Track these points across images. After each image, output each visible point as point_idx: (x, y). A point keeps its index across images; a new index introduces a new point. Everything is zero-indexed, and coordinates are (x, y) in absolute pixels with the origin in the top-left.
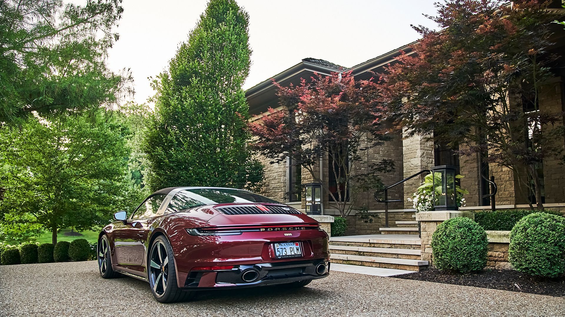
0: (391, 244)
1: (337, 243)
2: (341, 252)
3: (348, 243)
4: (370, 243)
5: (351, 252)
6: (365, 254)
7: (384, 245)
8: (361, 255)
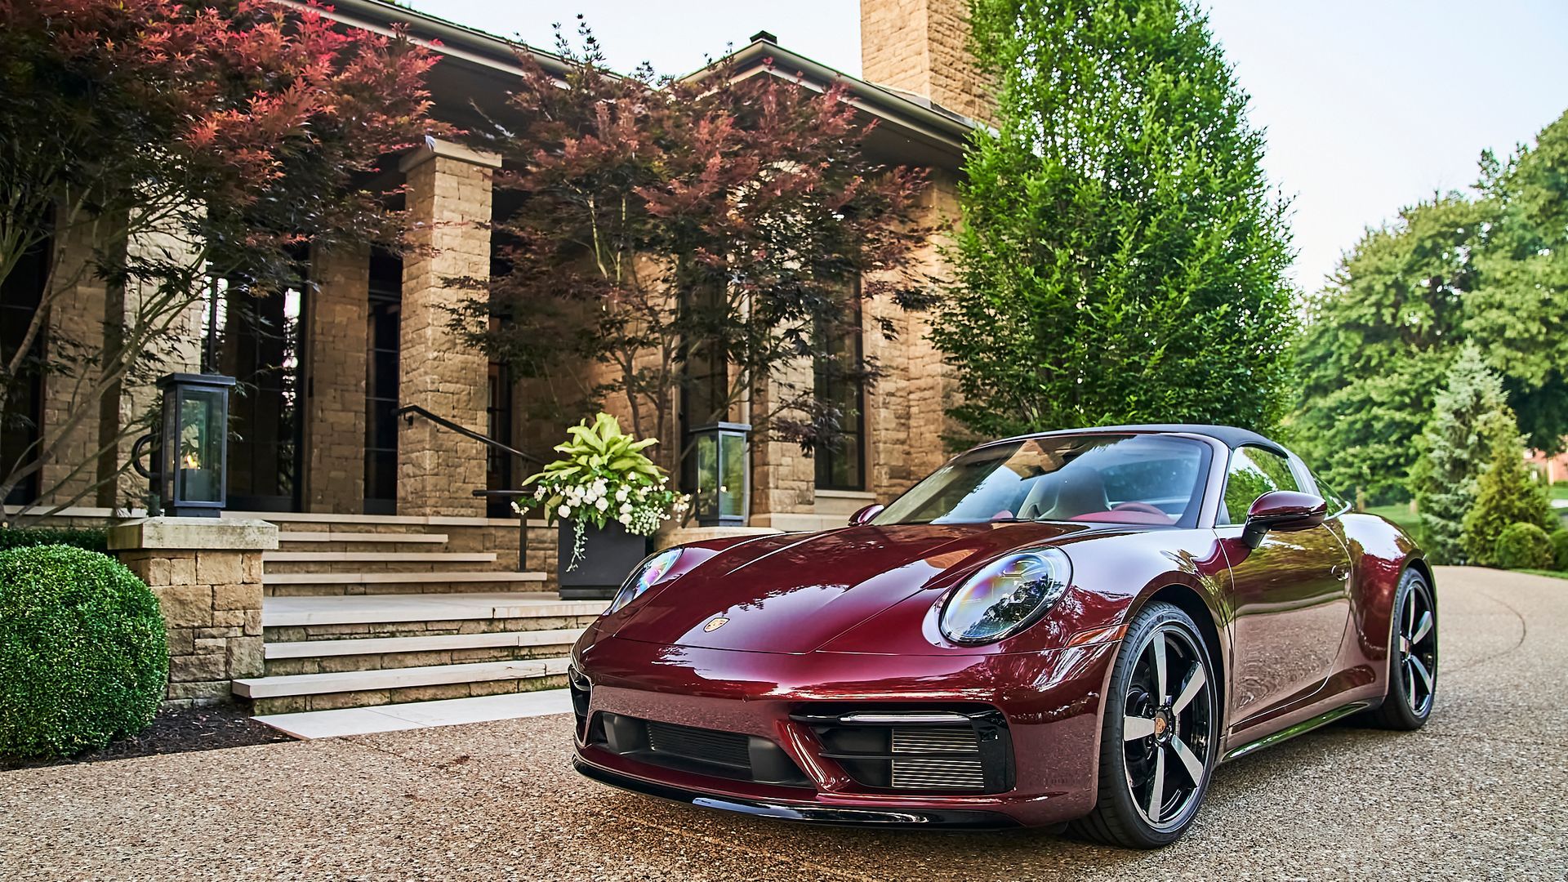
0: (565, 618)
1: (331, 630)
2: (433, 659)
3: (390, 628)
4: (491, 621)
5: (481, 655)
6: (534, 651)
7: (541, 622)
8: (523, 658)
